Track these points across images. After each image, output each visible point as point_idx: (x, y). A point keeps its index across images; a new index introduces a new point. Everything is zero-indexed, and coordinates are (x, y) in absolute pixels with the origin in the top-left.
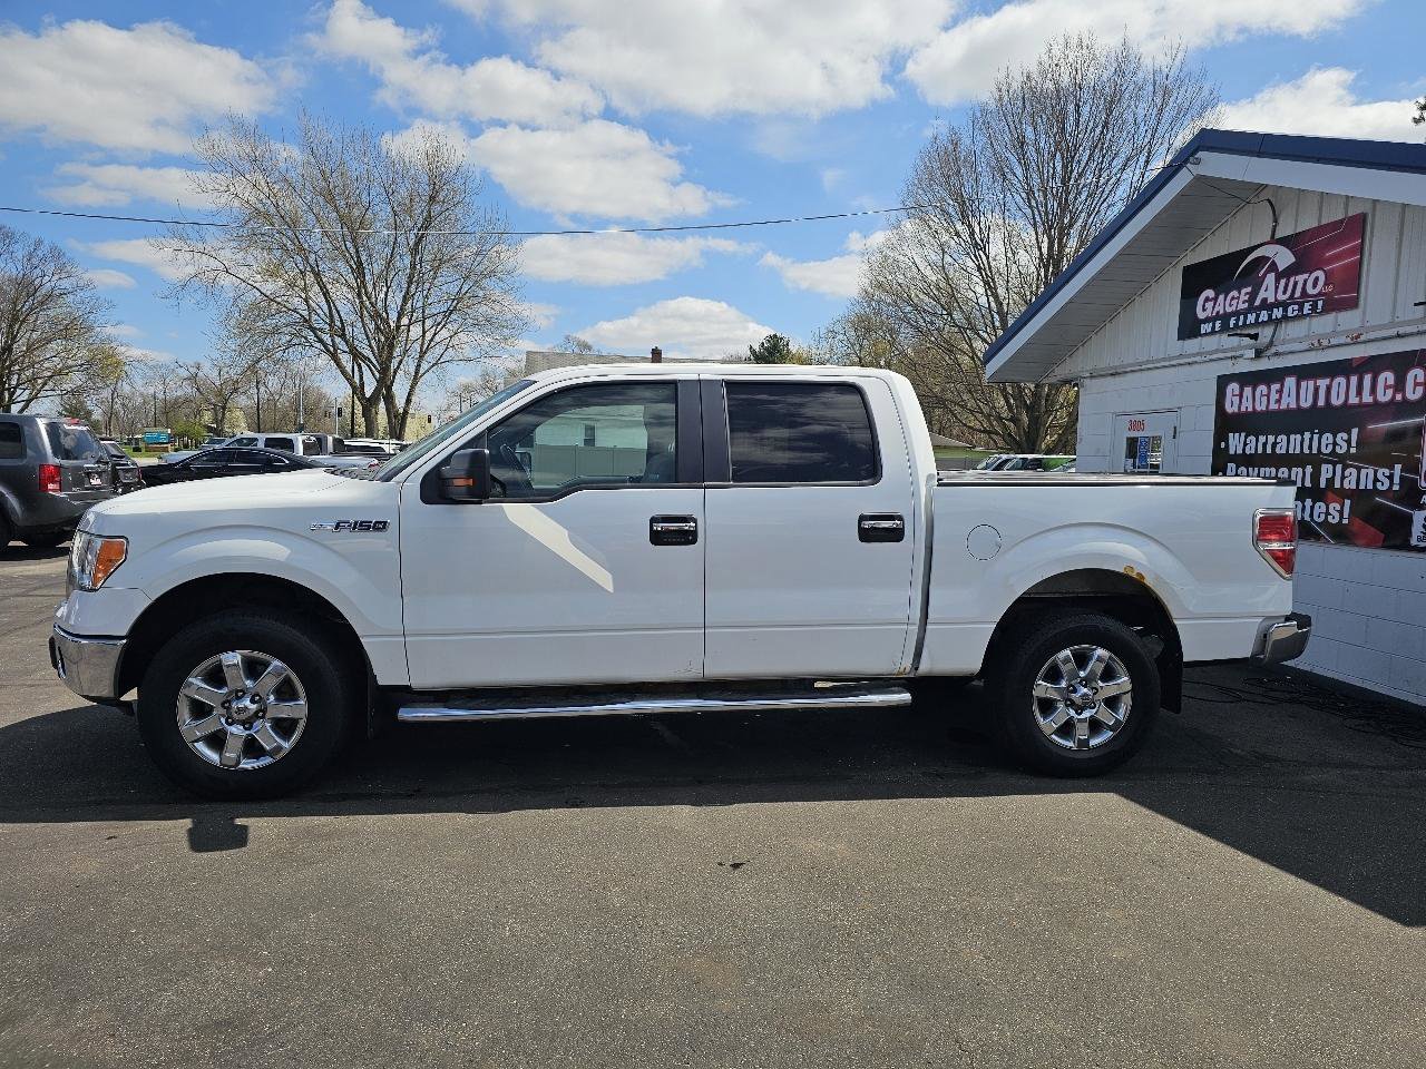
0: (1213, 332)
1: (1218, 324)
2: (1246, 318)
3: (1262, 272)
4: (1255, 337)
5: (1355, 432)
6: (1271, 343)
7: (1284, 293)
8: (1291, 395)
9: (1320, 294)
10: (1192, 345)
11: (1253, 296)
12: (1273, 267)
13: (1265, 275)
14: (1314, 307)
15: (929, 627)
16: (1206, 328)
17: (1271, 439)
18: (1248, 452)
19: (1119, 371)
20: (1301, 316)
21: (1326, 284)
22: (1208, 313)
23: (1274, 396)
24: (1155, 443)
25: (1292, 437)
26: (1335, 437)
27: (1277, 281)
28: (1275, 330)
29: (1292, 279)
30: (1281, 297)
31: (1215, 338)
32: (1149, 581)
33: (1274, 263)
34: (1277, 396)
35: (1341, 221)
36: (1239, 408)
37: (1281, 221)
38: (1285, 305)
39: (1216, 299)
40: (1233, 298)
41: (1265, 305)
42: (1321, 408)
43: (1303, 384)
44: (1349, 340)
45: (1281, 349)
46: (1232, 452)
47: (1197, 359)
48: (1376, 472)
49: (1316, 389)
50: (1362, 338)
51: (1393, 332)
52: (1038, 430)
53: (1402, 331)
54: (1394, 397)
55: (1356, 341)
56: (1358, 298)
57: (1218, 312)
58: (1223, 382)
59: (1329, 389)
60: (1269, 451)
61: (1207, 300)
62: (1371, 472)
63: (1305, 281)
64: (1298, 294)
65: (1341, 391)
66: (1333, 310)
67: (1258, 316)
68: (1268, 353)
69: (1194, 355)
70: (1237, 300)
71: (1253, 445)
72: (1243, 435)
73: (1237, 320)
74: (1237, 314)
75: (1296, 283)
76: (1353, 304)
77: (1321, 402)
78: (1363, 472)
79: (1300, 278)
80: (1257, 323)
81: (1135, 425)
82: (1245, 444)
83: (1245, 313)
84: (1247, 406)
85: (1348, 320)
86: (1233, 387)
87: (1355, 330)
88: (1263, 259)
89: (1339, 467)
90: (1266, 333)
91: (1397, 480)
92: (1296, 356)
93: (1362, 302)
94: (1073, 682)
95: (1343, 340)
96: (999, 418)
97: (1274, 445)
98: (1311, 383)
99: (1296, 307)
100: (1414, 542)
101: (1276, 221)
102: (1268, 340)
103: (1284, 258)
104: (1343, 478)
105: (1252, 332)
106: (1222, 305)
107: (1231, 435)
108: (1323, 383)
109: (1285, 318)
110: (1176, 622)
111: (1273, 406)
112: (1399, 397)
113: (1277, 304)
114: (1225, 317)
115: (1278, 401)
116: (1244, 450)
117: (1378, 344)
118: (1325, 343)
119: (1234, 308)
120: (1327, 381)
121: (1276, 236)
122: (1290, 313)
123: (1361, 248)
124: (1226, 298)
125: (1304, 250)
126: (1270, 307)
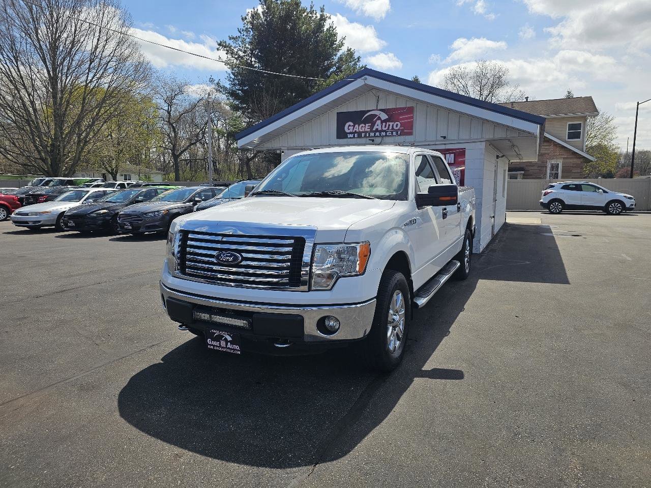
0: (354, 137)
1: (356, 135)
2: (369, 134)
4: (372, 141)
7: (385, 127)
9: (399, 129)
10: (343, 140)
11: (372, 127)
12: (380, 118)
13: (376, 120)
14: (397, 133)
16: (351, 136)
19: (305, 148)
20: (392, 136)
21: (401, 126)
22: (351, 131)
27: (382, 123)
28: (382, 140)
29: (388, 123)
30: (384, 129)
35: (404, 108)
37: (379, 103)
38: (386, 131)
39: (354, 126)
40: (362, 127)
41: (377, 130)
50: (415, 145)
51: (427, 143)
56: (412, 132)
57: (356, 131)
61: (349, 126)
63: (393, 125)
64: (390, 128)
66: (404, 135)
67: (375, 134)
69: (344, 145)
70: (364, 127)
73: (365, 134)
74: (365, 132)
75: (389, 125)
76: (411, 134)
79: (391, 124)
83: (369, 132)
85: (409, 138)
88: (375, 115)
90: (377, 140)
93: (414, 133)
99: (390, 133)
102: (379, 142)
103: (384, 116)
106: (357, 128)
109: (386, 135)
113: (383, 131)
114: (359, 133)
118: (401, 145)
119: (363, 130)
121: (378, 108)
122: (388, 134)
123: (412, 117)
124: (359, 126)
125: (392, 115)
126: (380, 132)
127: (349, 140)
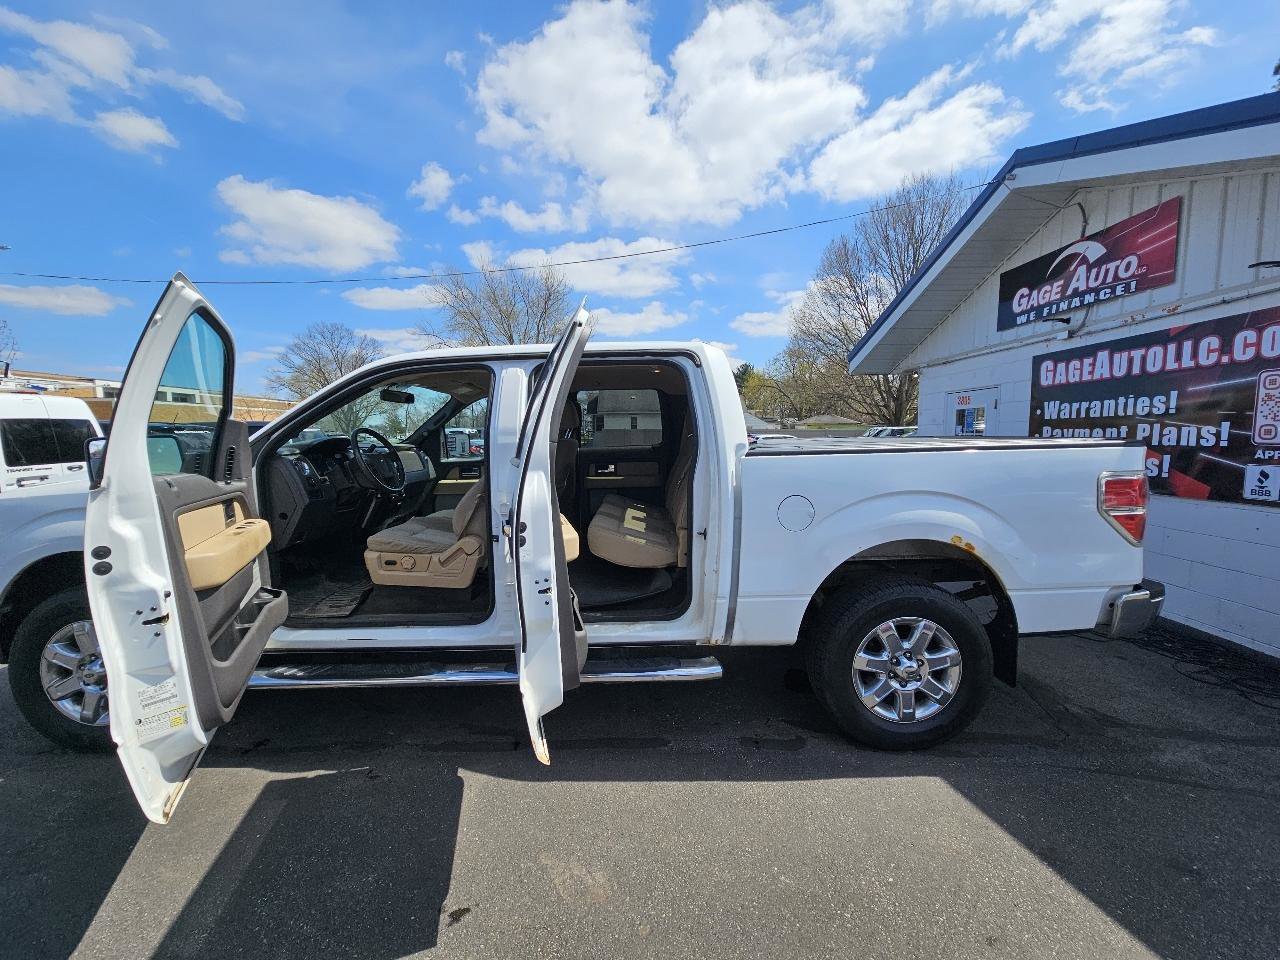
0: (1028, 321)
1: (1032, 315)
2: (1058, 307)
3: (1073, 267)
4: (1067, 321)
5: (1174, 394)
6: (1083, 325)
7: (1096, 279)
8: (1103, 367)
9: (1133, 276)
10: (1009, 334)
11: (1065, 288)
12: (1085, 260)
13: (1076, 269)
14: (1127, 288)
15: (739, 600)
16: (1023, 319)
17: (1085, 405)
18: (1062, 417)
19: (950, 360)
20: (1114, 297)
21: (1140, 266)
22: (1024, 307)
23: (1087, 369)
24: (978, 413)
25: (1106, 402)
26: (1151, 400)
27: (1089, 271)
28: (1087, 315)
29: (1104, 267)
30: (1092, 284)
31: (1030, 326)
32: (979, 552)
33: (1084, 257)
34: (1090, 369)
35: (1155, 209)
36: (1054, 381)
37: (1090, 222)
38: (1097, 291)
39: (1029, 295)
40: (1046, 292)
41: (1076, 293)
42: (1136, 376)
43: (1117, 356)
44: (1165, 313)
45: (1092, 328)
46: (1047, 417)
47: (1015, 345)
48: (1199, 430)
49: (1131, 361)
50: (1180, 310)
51: (1219, 298)
52: (901, 412)
53: (1227, 297)
54: (1219, 359)
55: (1173, 312)
56: (1174, 274)
57: (1032, 305)
58: (1037, 361)
59: (1144, 359)
60: (1083, 415)
61: (1022, 296)
62: (1193, 430)
63: (1117, 267)
64: (1109, 279)
65: (1156, 359)
66: (1148, 288)
67: (1070, 303)
68: (1080, 333)
69: (1011, 342)
70: (1050, 292)
71: (1067, 411)
72: (1058, 402)
73: (1050, 310)
74: (1050, 304)
75: (1107, 271)
76: (1170, 280)
77: (1136, 370)
78: (1185, 430)
79: (1112, 266)
80: (1069, 309)
81: (963, 401)
82: (1060, 411)
83: (1058, 303)
84: (1061, 379)
85: (1163, 295)
86: (1048, 364)
87: (1172, 303)
88: (1074, 256)
89: (1157, 427)
90: (1077, 318)
91: (1225, 436)
92: (1107, 333)
93: (1179, 277)
94: (897, 655)
95: (1160, 313)
96: (877, 406)
97: (1088, 410)
98: (1125, 355)
99: (1108, 291)
100: (1247, 494)
101: (1086, 221)
102: (1080, 322)
103: (1095, 250)
104: (1161, 435)
105: (1065, 317)
106: (1036, 298)
107: (1046, 404)
108: (1137, 354)
109: (1098, 301)
110: (1010, 593)
111: (1086, 377)
112: (1225, 359)
113: (1089, 291)
114: (1040, 308)
115: (1091, 373)
116: (1059, 415)
117: (1199, 312)
118: (1139, 318)
119: (1047, 300)
120: (1142, 351)
121: (1087, 234)
122: (1102, 297)
123: (1177, 230)
124: (1039, 293)
125: (1115, 241)
126: (1082, 295)
127: (1021, 328)
